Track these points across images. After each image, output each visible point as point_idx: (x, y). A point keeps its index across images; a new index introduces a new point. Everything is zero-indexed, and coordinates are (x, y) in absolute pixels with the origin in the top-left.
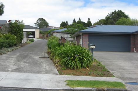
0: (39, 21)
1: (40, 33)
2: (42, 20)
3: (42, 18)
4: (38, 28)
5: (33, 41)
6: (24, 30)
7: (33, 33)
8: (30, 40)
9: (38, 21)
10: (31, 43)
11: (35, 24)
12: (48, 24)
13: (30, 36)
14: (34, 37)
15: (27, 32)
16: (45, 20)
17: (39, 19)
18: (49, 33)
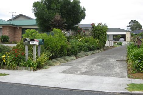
0: (132, 24)
1: (132, 35)
2: (135, 22)
3: (135, 20)
4: (131, 30)
5: (121, 45)
7: (124, 37)
8: (118, 44)
9: (130, 23)
10: (119, 46)
11: (128, 26)
12: (141, 26)
13: (120, 40)
16: (138, 22)
17: (132, 21)
18: (140, 36)
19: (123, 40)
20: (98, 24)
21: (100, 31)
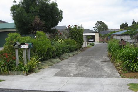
0: (98, 25)
1: (100, 36)
2: (101, 23)
3: (101, 21)
4: (98, 31)
5: (93, 45)
6: (84, 34)
7: (93, 37)
8: (90, 44)
9: (96, 24)
10: (92, 47)
11: (94, 27)
12: (107, 26)
13: (90, 40)
14: (94, 41)
15: (87, 36)
16: (104, 23)
17: (98, 22)
18: (109, 36)
19: (92, 40)
20: (74, 26)
21: (77, 33)
